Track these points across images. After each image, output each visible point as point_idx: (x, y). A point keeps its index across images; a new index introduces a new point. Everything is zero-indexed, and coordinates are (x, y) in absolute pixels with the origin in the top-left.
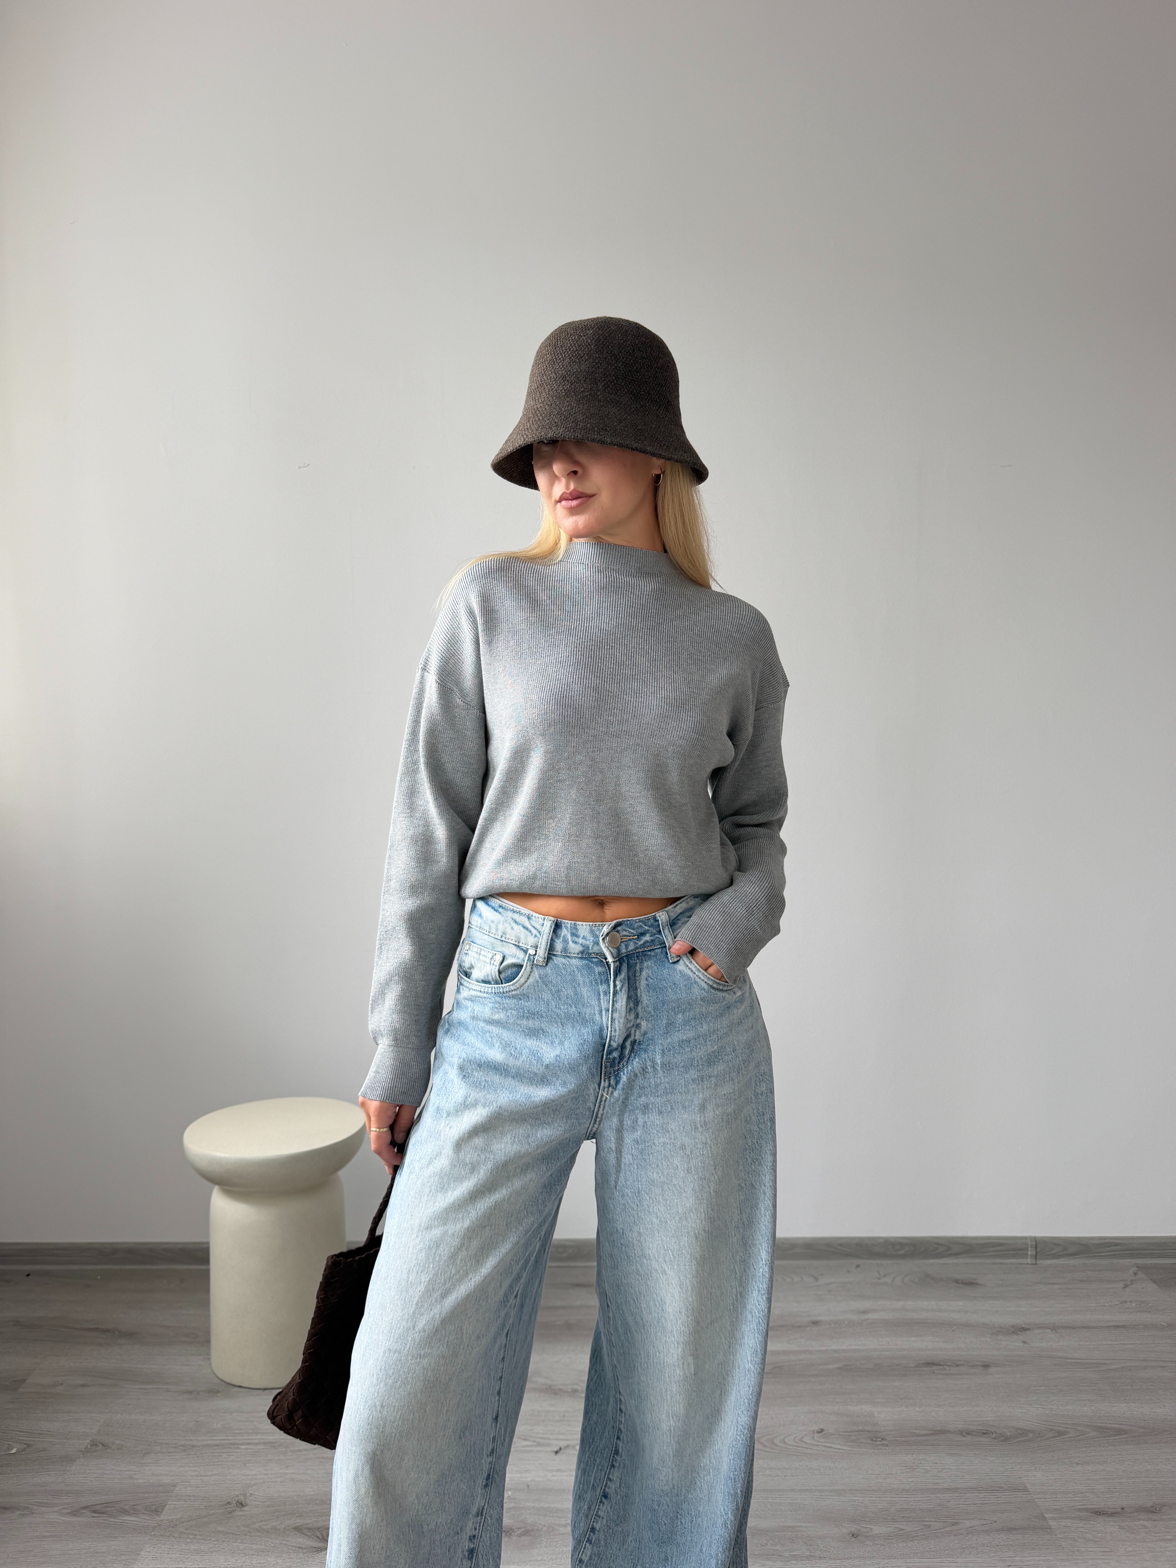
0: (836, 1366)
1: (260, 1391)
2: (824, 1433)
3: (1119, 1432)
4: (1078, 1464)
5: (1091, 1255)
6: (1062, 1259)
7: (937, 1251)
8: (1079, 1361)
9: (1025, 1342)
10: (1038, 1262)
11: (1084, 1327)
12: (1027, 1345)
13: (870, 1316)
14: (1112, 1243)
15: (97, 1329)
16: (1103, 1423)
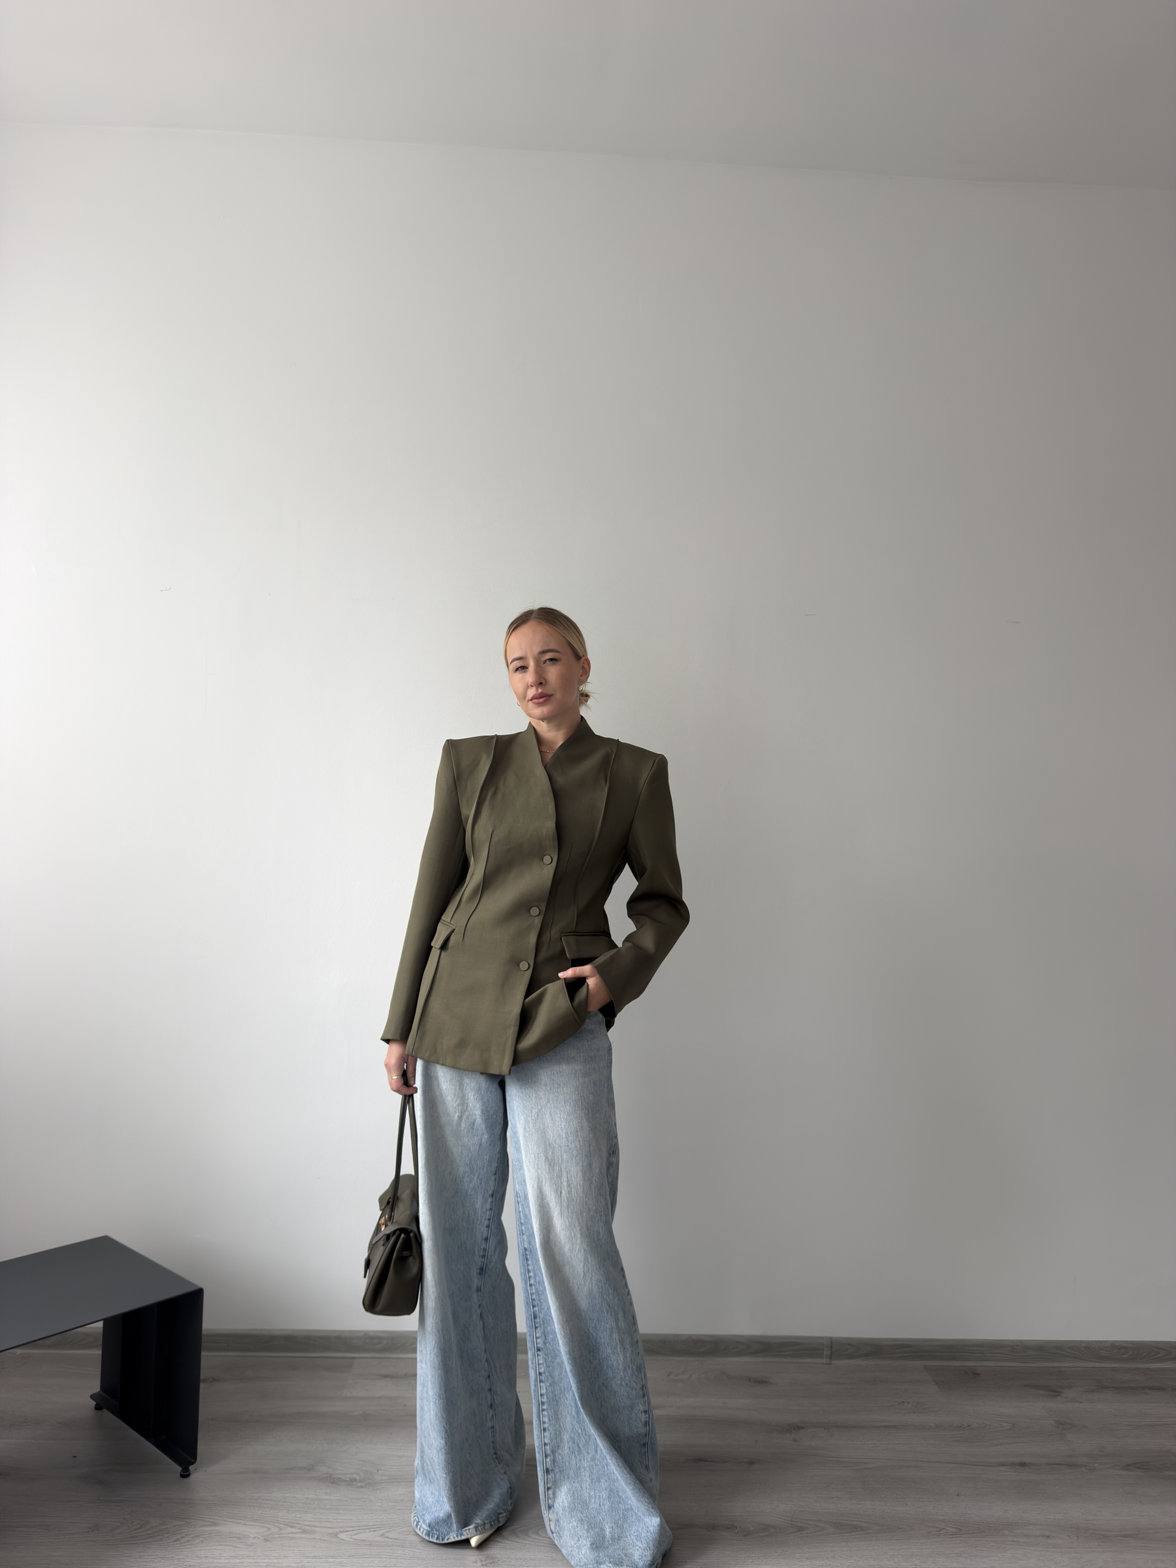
4: (808, 1559)
5: (883, 1356)
6: (857, 1360)
7: (737, 1350)
9: (795, 1440)
10: (832, 1362)
14: (904, 1344)
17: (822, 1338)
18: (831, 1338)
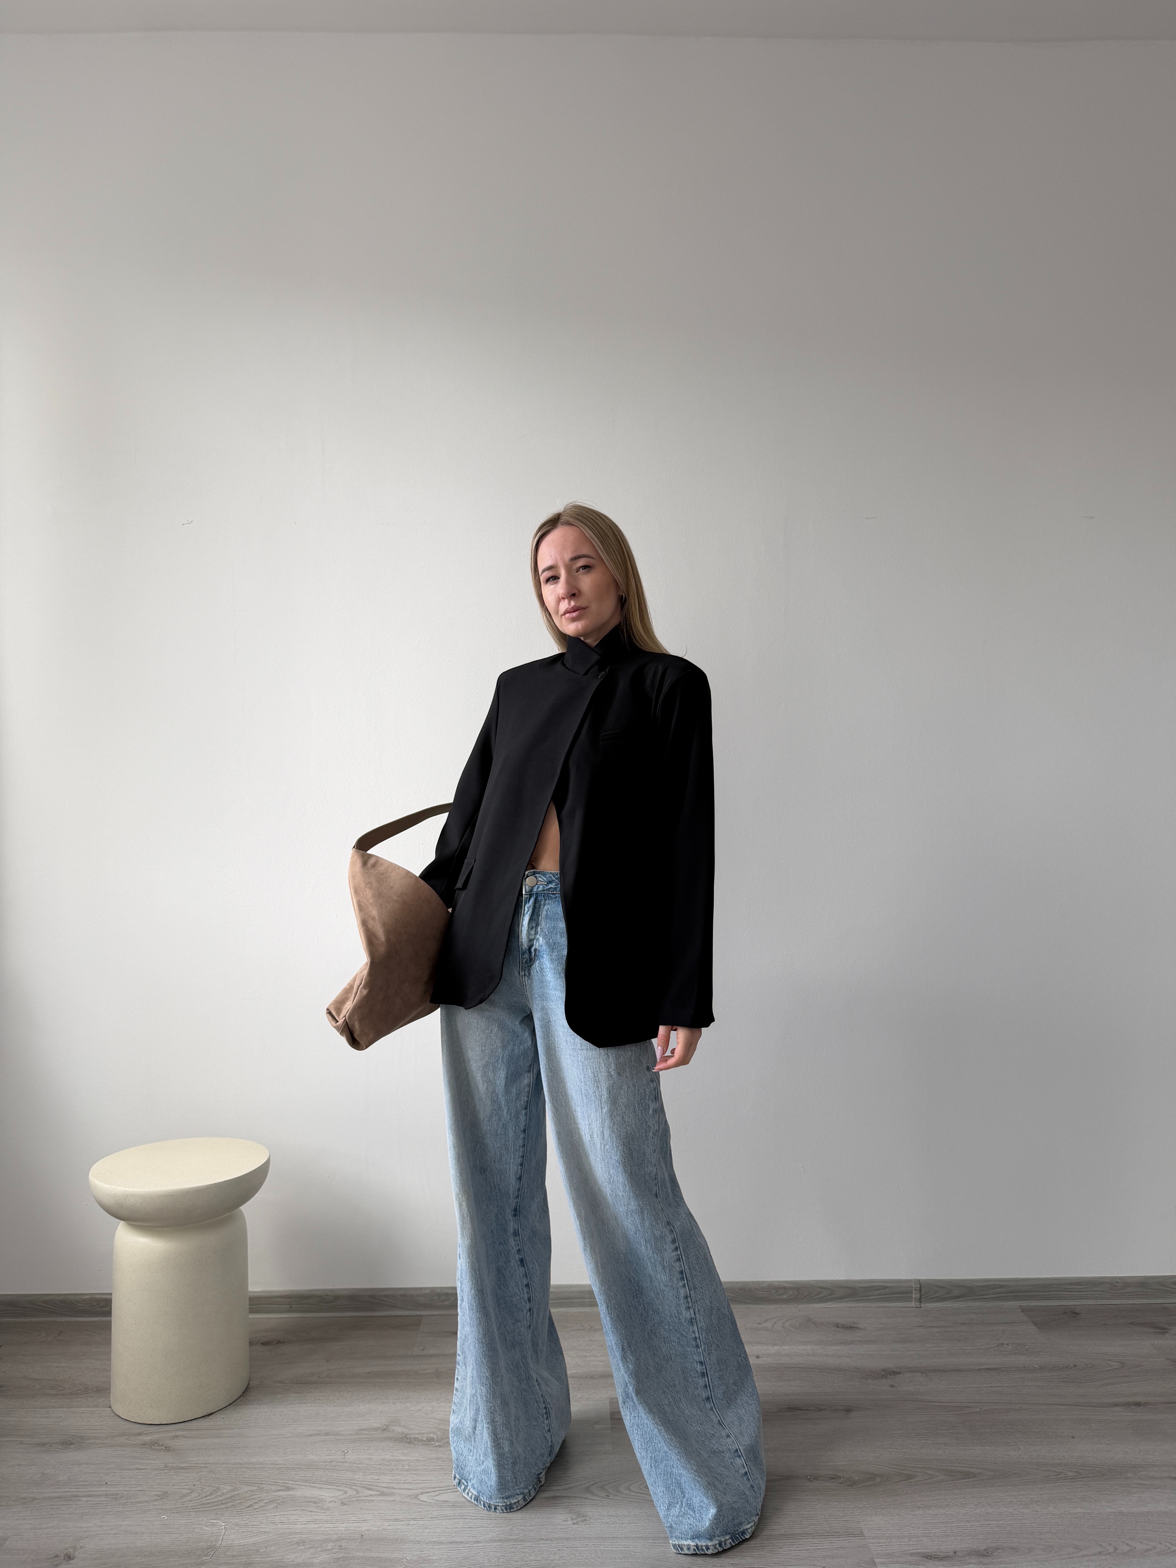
3: (968, 1475)
5: (975, 1297)
6: (947, 1302)
7: (821, 1296)
8: (943, 1404)
9: (892, 1386)
10: (922, 1305)
11: (955, 1370)
12: (894, 1389)
14: (997, 1285)
16: (954, 1466)
17: (910, 1281)
18: (919, 1280)
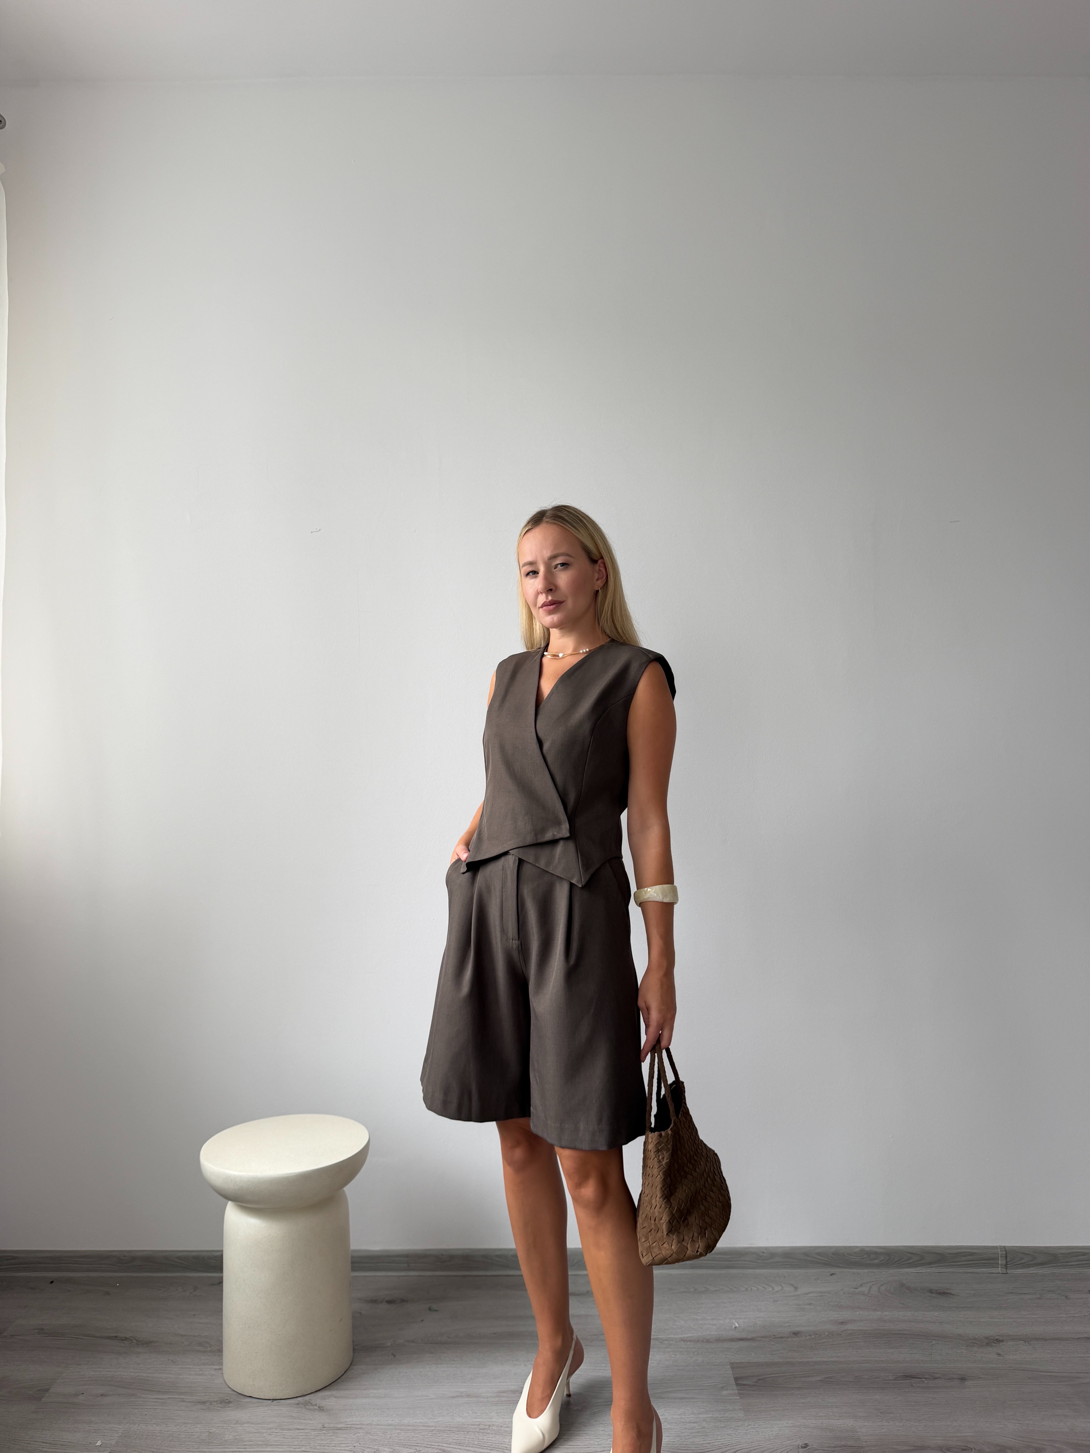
0: (819, 1378)
1: (269, 1401)
2: (808, 1448)
5: (1059, 1264)
6: (1031, 1269)
7: (911, 1261)
8: (1052, 1374)
9: (999, 1354)
11: (1056, 1339)
12: (1001, 1358)
13: (850, 1327)
14: (1079, 1252)
15: (116, 1337)
16: (1079, 1440)
17: (996, 1247)
18: (1005, 1247)
